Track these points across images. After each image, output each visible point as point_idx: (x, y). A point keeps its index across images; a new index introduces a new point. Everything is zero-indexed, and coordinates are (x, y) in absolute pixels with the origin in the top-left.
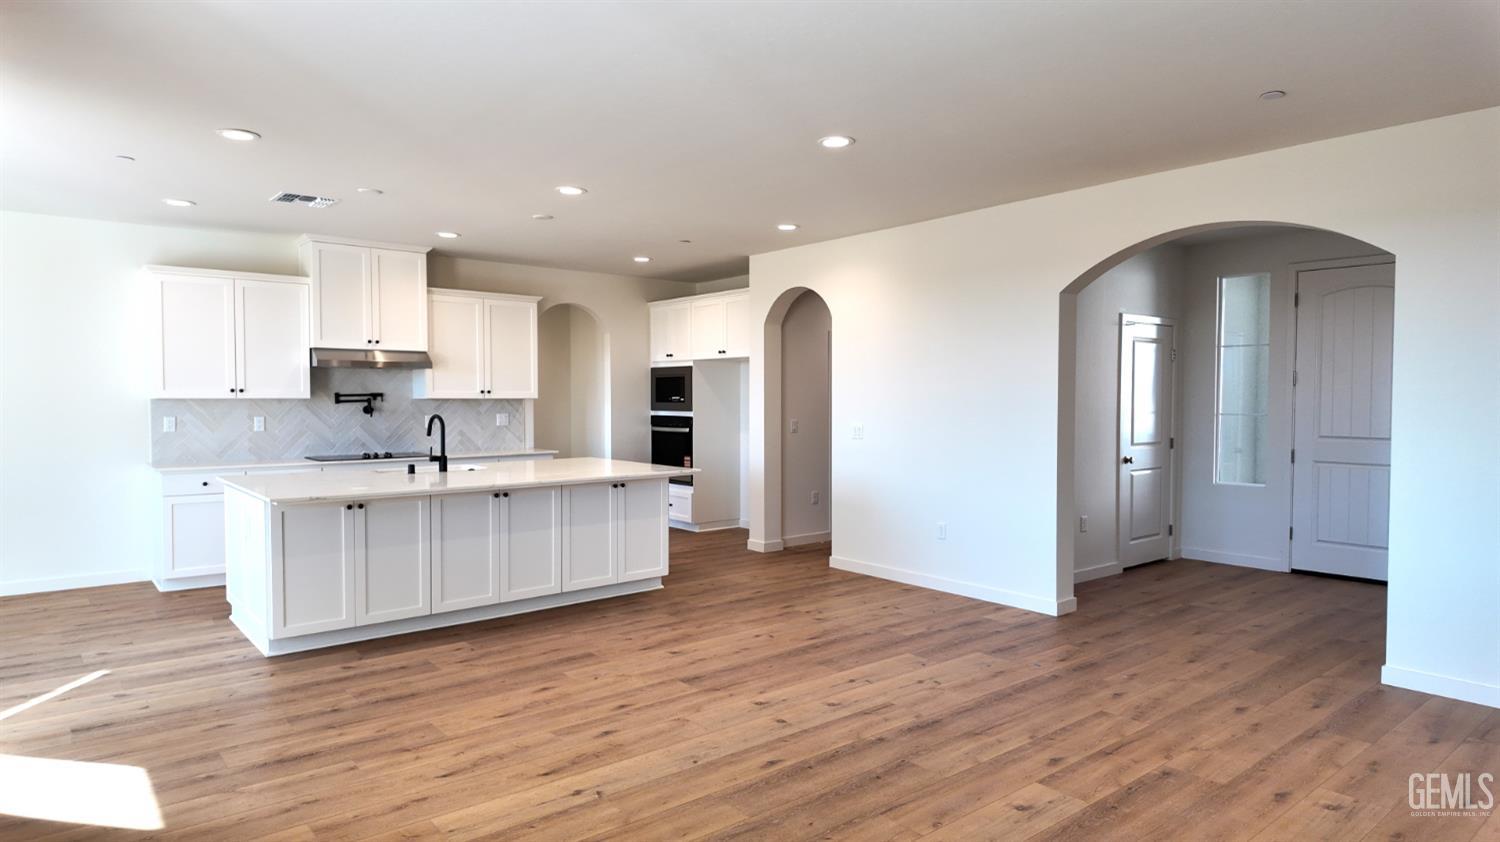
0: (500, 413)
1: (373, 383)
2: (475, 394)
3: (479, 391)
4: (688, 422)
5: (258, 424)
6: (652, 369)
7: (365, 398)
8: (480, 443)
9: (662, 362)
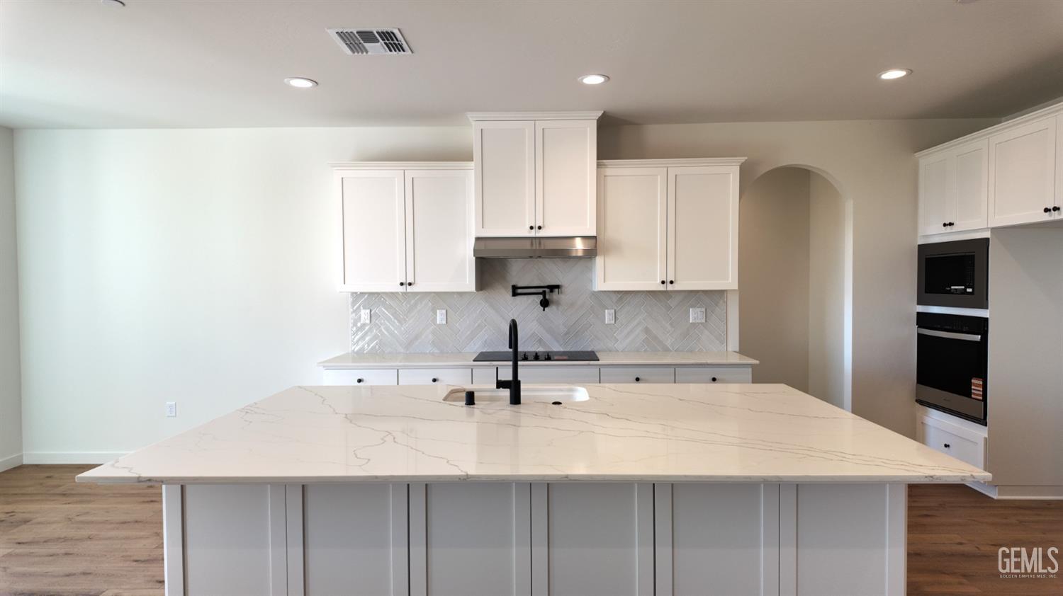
0: (693, 306)
1: (550, 273)
2: (656, 286)
3: (659, 281)
4: (981, 326)
5: (440, 317)
6: (919, 246)
7: (541, 290)
8: (668, 343)
9: (934, 233)
